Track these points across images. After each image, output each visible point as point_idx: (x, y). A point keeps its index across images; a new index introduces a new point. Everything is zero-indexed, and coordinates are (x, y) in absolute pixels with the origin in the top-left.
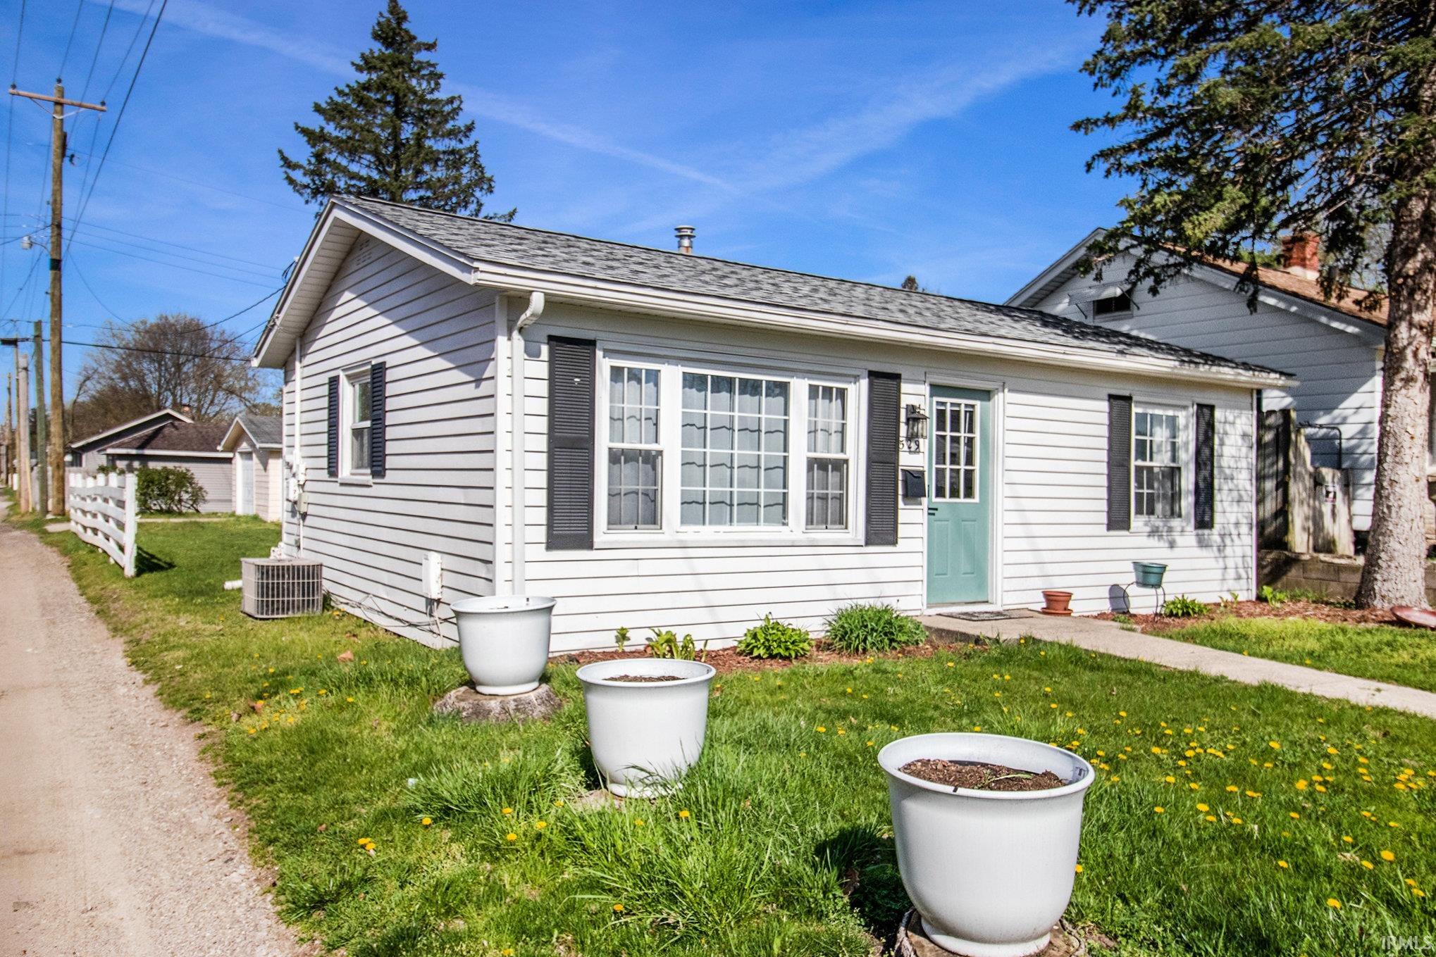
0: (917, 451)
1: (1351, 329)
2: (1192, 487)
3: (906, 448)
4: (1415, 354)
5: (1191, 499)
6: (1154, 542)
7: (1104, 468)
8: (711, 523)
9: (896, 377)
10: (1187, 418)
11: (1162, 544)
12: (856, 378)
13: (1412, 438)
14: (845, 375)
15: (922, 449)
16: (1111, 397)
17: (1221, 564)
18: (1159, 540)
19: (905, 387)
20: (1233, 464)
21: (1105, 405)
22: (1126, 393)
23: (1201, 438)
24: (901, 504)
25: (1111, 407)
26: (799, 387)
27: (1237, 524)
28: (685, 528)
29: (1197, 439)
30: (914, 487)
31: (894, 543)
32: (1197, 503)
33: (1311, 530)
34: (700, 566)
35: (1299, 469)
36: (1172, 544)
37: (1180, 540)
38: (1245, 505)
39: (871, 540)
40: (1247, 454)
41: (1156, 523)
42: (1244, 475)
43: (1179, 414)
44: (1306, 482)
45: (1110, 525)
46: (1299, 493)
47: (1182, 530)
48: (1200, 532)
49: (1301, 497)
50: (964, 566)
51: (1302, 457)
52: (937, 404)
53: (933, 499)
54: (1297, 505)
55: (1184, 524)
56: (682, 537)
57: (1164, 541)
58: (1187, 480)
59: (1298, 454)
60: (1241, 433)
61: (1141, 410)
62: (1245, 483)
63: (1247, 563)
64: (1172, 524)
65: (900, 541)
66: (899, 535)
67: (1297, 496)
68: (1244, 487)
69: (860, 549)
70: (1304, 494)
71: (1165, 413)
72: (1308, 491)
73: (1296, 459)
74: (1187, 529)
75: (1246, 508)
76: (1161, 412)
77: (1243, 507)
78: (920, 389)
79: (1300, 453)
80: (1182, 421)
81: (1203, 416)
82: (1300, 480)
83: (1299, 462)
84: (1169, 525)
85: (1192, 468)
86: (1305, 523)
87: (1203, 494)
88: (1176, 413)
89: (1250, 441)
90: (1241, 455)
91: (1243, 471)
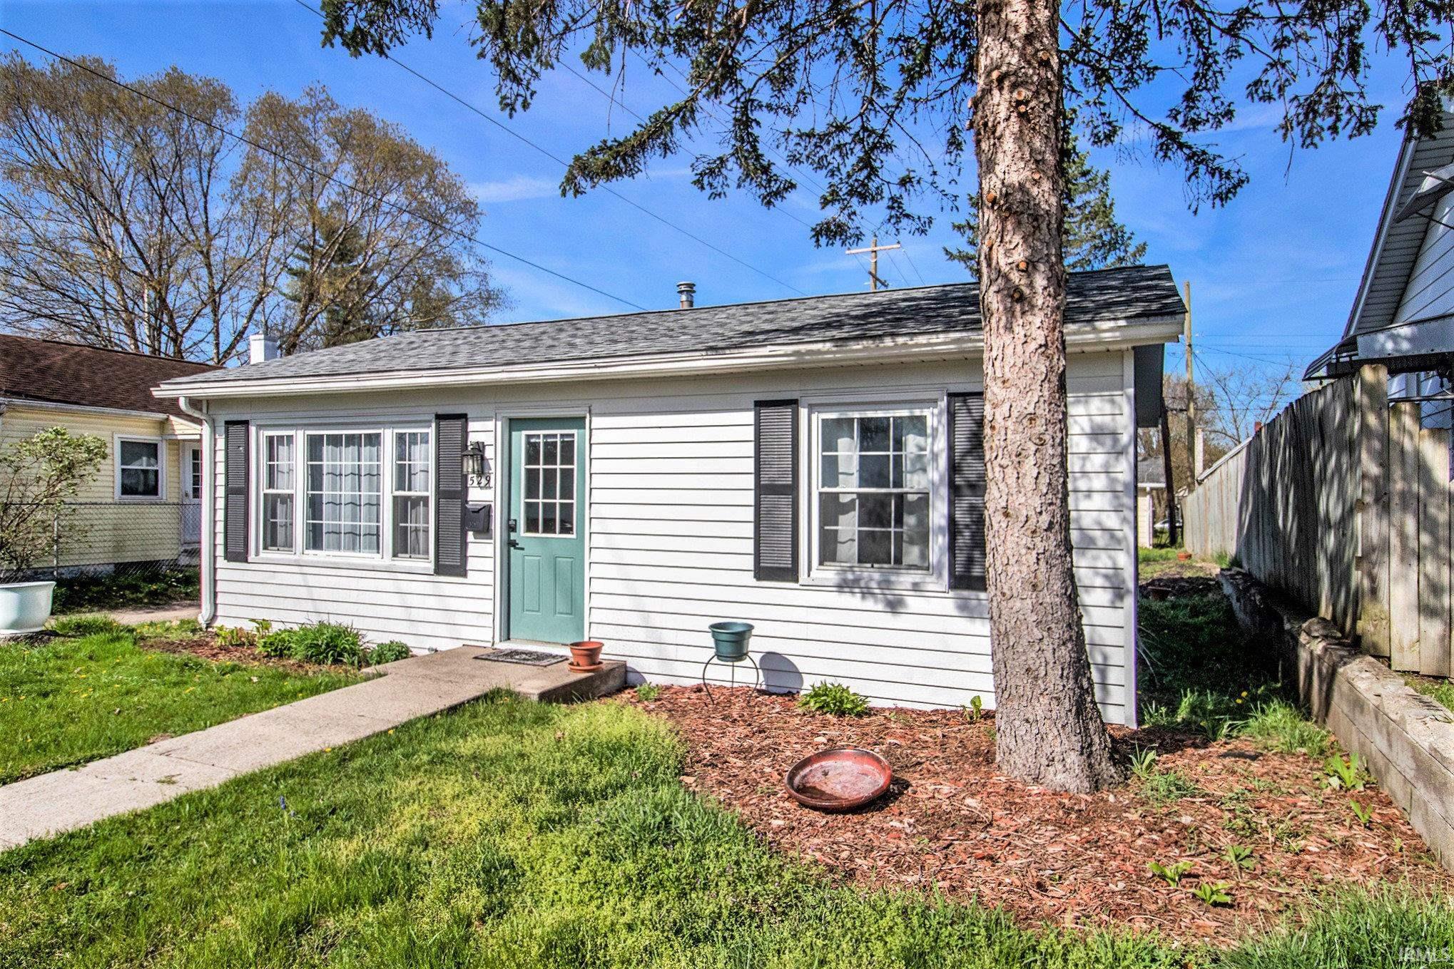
0: (487, 487)
2: (944, 522)
3: (475, 484)
5: (944, 541)
6: (848, 600)
7: (748, 498)
8: (326, 548)
9: (464, 417)
10: (936, 417)
11: (869, 604)
12: (430, 423)
14: (421, 421)
15: (492, 483)
16: (759, 404)
18: (863, 598)
19: (472, 426)
21: (748, 417)
23: (961, 444)
24: (470, 536)
25: (758, 417)
26: (388, 436)
28: (308, 551)
29: (951, 449)
30: (477, 521)
31: (464, 575)
32: (953, 548)
34: (312, 581)
35: (1399, 486)
36: (894, 606)
37: (913, 603)
38: (1103, 554)
39: (440, 570)
40: (1107, 464)
41: (865, 574)
42: (1100, 501)
43: (927, 412)
44: (1432, 510)
45: (763, 573)
46: (1403, 536)
47: (916, 587)
48: (966, 593)
49: (1413, 544)
50: (560, 608)
51: (1410, 460)
52: (528, 437)
53: (522, 534)
54: (1395, 560)
55: (928, 579)
56: (305, 558)
57: (876, 601)
58: (938, 514)
59: (1395, 455)
60: (1088, 430)
61: (834, 416)
62: (1104, 516)
63: (1105, 657)
64: (902, 579)
65: (469, 573)
66: (469, 567)
67: (1395, 541)
68: (1099, 523)
69: (425, 578)
70: (1425, 539)
71: (891, 414)
72: (1443, 533)
73: (1385, 464)
74: (930, 587)
75: (1104, 560)
76: (880, 414)
77: (1095, 558)
78: (490, 425)
79: (1402, 451)
80: (931, 422)
81: (969, 411)
82: (1405, 507)
83: (1397, 473)
84: (893, 578)
85: (944, 491)
86: (1432, 601)
87: (967, 533)
88: (917, 412)
89: (1116, 441)
90: (1088, 468)
91: (1095, 495)
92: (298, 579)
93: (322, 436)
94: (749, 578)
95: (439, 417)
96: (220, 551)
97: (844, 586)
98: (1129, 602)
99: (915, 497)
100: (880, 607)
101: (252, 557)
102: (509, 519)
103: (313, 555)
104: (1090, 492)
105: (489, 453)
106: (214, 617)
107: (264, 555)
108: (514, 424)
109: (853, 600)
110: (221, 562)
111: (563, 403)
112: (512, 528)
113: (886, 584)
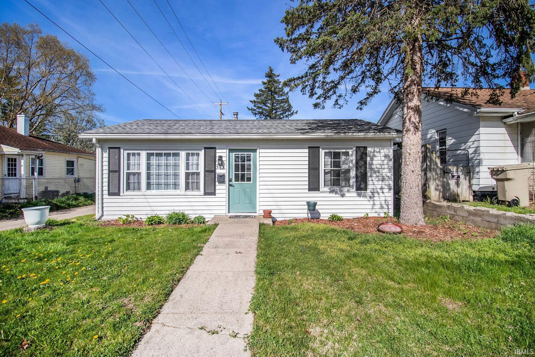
0: (223, 169)
1: (466, 110)
2: (354, 176)
3: (219, 168)
4: (410, 120)
5: (354, 180)
6: (332, 195)
7: (307, 171)
8: (155, 190)
9: (214, 148)
10: (352, 152)
11: (337, 195)
12: (201, 150)
13: (410, 154)
15: (225, 168)
16: (309, 147)
17: (372, 203)
18: (335, 194)
19: (217, 151)
20: (378, 166)
21: (307, 150)
22: (318, 146)
23: (359, 158)
24: (217, 183)
25: (309, 151)
26: (183, 154)
27: (382, 189)
28: (147, 191)
29: (356, 159)
30: (222, 179)
31: (215, 195)
32: (357, 181)
33: (441, 190)
34: (150, 200)
35: (433, 167)
36: (343, 196)
37: (347, 194)
38: (387, 181)
39: (206, 194)
40: (388, 163)
41: (335, 189)
42: (386, 170)
43: (349, 151)
44: (438, 171)
45: (310, 189)
46: (433, 176)
47: (348, 191)
48: (359, 192)
49: (435, 178)
50: (247, 202)
51: (434, 162)
52: (235, 154)
53: (233, 182)
54: (432, 181)
55: (350, 189)
56: (146, 193)
57: (338, 195)
58: (353, 173)
59: (432, 161)
60: (384, 155)
61: (327, 151)
62: (387, 173)
63: (388, 203)
64: (344, 189)
65: (216, 194)
66: (216, 192)
67: (432, 177)
68: (386, 175)
69: (202, 197)
70: (436, 176)
71: (341, 151)
72: (439, 175)
73: (430, 163)
74: (351, 191)
75: (387, 183)
76: (339, 151)
77: (385, 182)
78: (225, 151)
79: (433, 161)
80: (350, 153)
81: (360, 151)
82: (433, 171)
83: (432, 164)
84: (342, 189)
85: (354, 169)
86: (437, 187)
87: (360, 178)
88: (347, 151)
89: (389, 158)
90: (384, 163)
91: (385, 169)
92: (144, 200)
93: (154, 153)
94: (307, 191)
95: (205, 148)
96: (106, 192)
97: (331, 192)
98: (392, 191)
99: (344, 170)
100: (340, 196)
101: (121, 194)
102: (229, 178)
103: (149, 192)
104: (384, 169)
105: (224, 159)
106: (102, 215)
107: (126, 193)
108: (231, 151)
109: (333, 195)
110: (106, 196)
111: (249, 145)
112: (230, 180)
113: (341, 191)
